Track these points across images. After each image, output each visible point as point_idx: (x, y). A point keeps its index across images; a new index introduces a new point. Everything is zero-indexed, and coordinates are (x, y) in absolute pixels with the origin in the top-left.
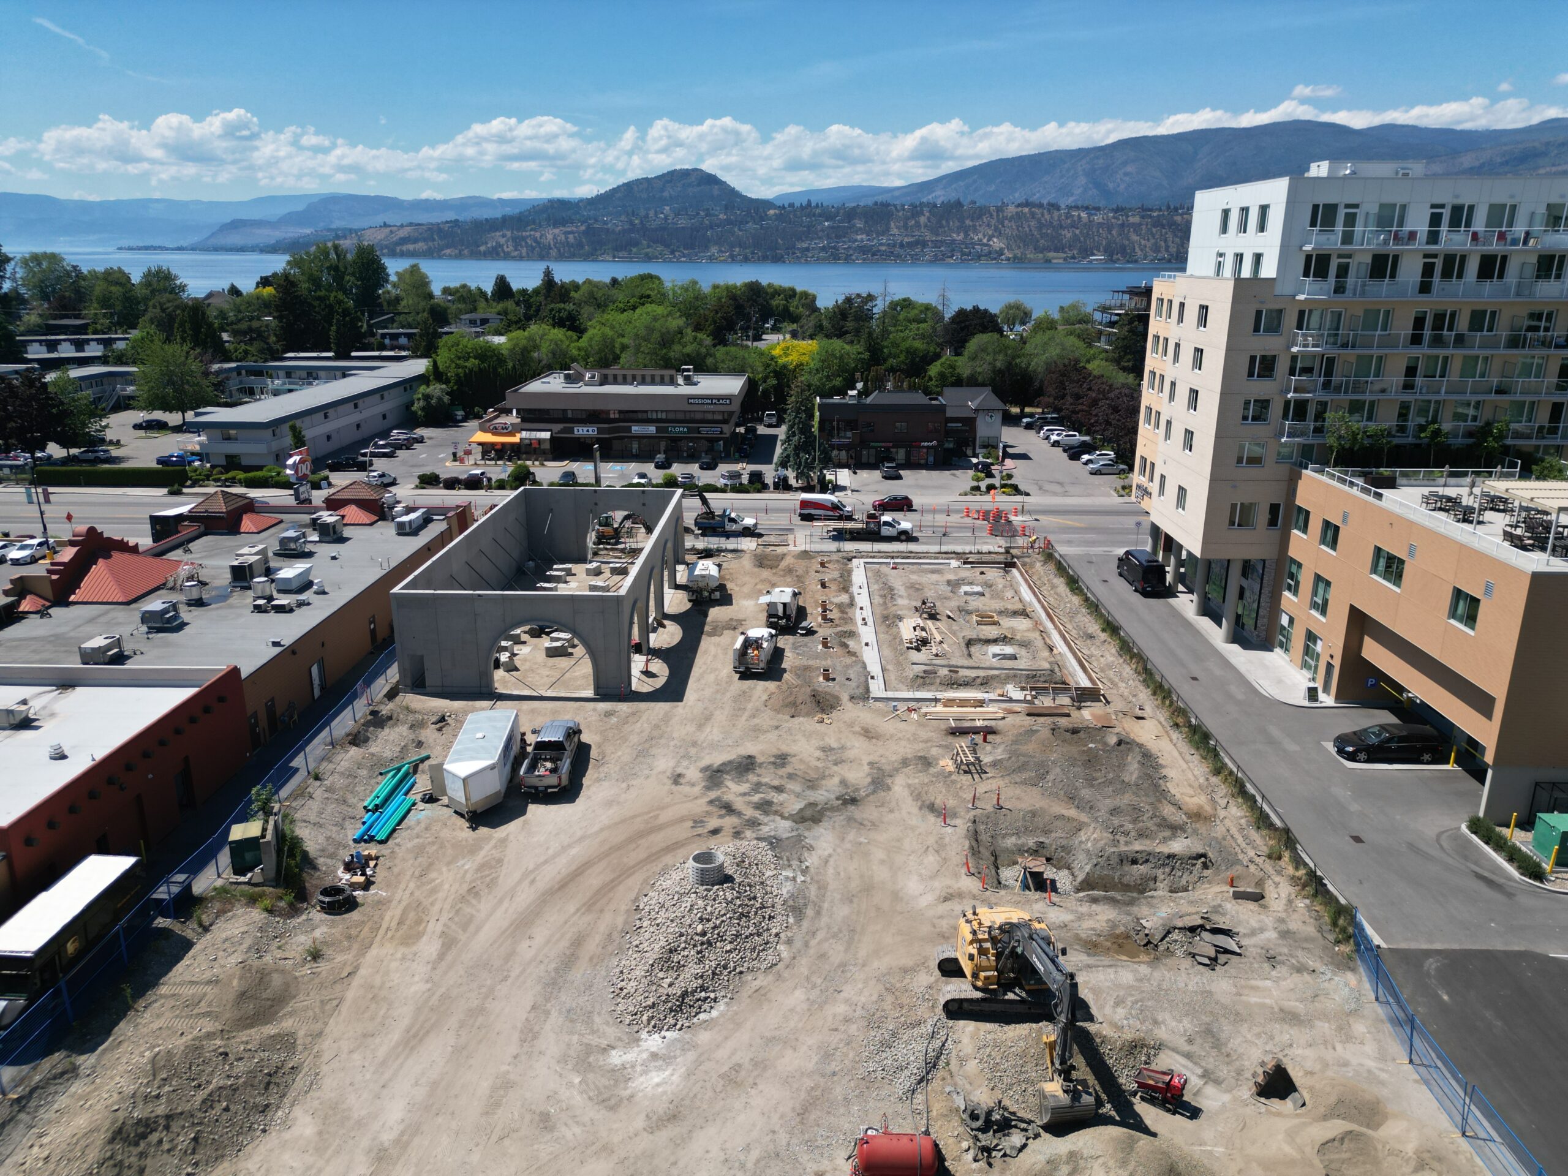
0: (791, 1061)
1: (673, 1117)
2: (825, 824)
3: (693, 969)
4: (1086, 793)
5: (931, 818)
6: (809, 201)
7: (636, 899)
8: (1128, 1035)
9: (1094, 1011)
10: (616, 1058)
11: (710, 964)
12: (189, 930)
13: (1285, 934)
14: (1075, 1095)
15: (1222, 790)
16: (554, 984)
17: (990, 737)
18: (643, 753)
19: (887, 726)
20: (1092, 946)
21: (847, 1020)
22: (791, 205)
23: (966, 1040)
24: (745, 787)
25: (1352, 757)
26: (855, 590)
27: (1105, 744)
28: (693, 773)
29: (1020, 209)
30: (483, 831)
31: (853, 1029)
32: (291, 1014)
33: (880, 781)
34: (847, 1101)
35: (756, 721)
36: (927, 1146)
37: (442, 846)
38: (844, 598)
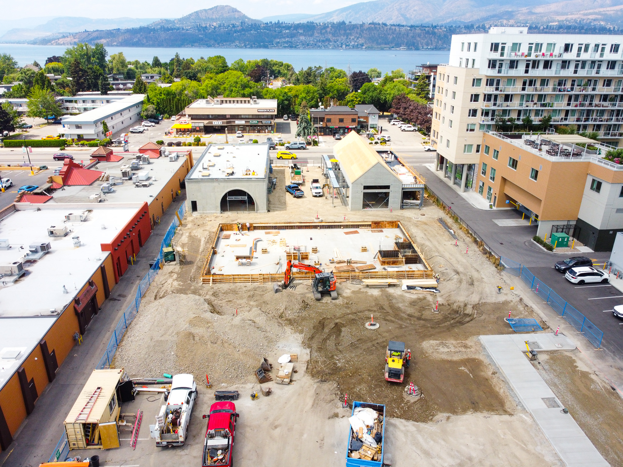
6: (279, 21)
22: (271, 23)
29: (370, 26)
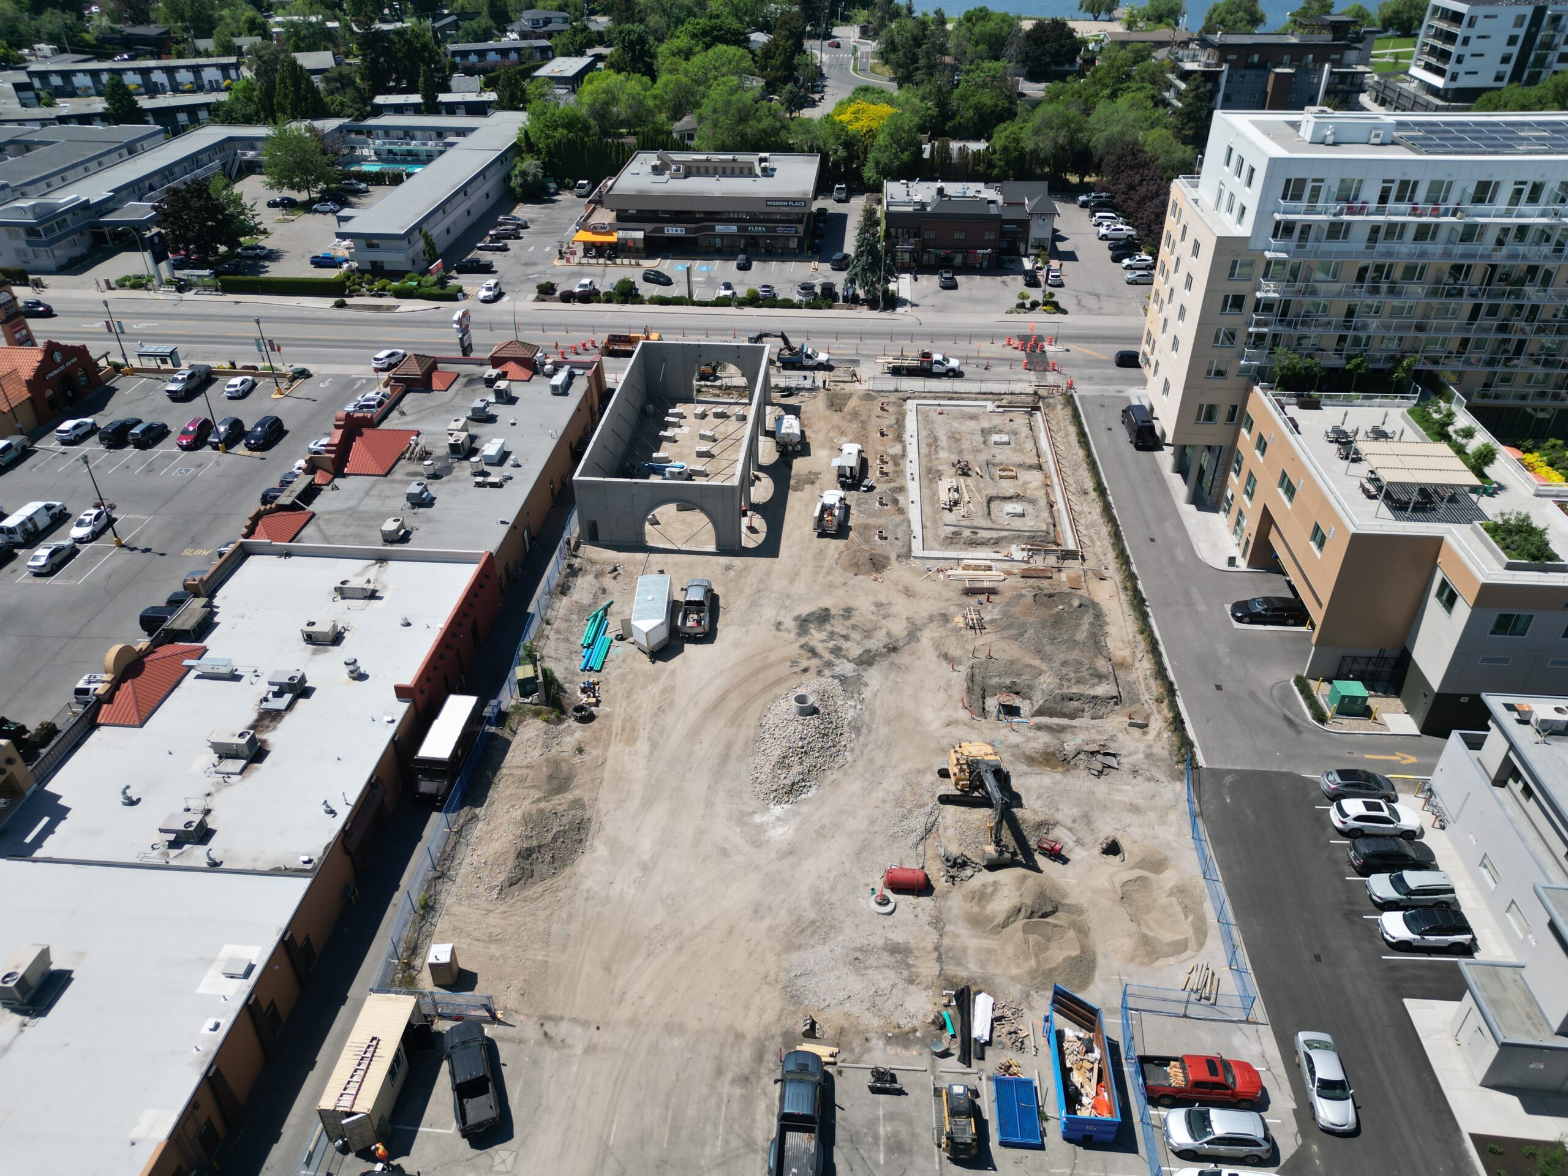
0: (852, 824)
1: (791, 853)
2: (875, 667)
3: (796, 769)
4: (1048, 649)
5: (945, 665)
7: (760, 719)
8: (1040, 818)
9: (1024, 801)
10: (758, 819)
11: (806, 765)
12: (506, 734)
13: (1149, 756)
14: (1001, 853)
15: (1143, 645)
16: (718, 773)
17: (992, 597)
18: (754, 604)
19: (922, 585)
20: (1031, 760)
21: (884, 801)
23: (949, 817)
24: (823, 635)
25: (1239, 620)
26: (906, 437)
27: (1071, 606)
28: (789, 623)
30: (659, 663)
31: (887, 806)
32: (577, 786)
33: (913, 635)
34: (882, 848)
35: (831, 578)
36: (921, 875)
37: (636, 675)
38: (897, 449)
